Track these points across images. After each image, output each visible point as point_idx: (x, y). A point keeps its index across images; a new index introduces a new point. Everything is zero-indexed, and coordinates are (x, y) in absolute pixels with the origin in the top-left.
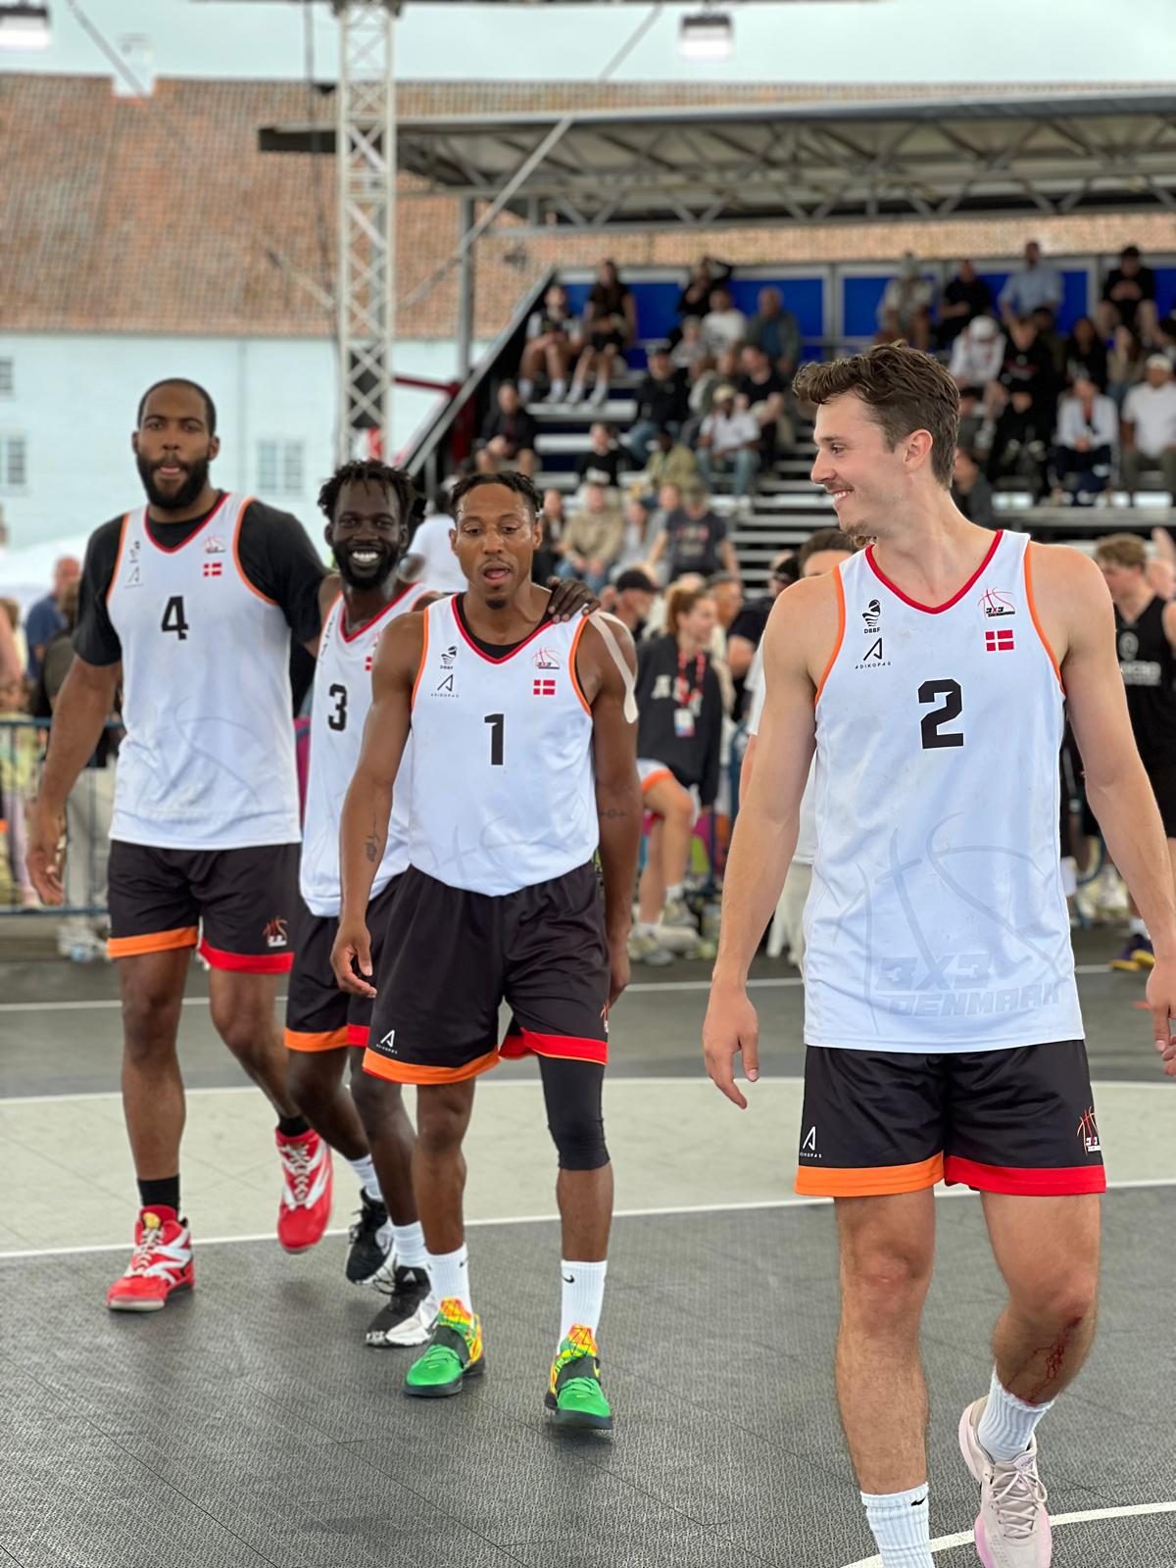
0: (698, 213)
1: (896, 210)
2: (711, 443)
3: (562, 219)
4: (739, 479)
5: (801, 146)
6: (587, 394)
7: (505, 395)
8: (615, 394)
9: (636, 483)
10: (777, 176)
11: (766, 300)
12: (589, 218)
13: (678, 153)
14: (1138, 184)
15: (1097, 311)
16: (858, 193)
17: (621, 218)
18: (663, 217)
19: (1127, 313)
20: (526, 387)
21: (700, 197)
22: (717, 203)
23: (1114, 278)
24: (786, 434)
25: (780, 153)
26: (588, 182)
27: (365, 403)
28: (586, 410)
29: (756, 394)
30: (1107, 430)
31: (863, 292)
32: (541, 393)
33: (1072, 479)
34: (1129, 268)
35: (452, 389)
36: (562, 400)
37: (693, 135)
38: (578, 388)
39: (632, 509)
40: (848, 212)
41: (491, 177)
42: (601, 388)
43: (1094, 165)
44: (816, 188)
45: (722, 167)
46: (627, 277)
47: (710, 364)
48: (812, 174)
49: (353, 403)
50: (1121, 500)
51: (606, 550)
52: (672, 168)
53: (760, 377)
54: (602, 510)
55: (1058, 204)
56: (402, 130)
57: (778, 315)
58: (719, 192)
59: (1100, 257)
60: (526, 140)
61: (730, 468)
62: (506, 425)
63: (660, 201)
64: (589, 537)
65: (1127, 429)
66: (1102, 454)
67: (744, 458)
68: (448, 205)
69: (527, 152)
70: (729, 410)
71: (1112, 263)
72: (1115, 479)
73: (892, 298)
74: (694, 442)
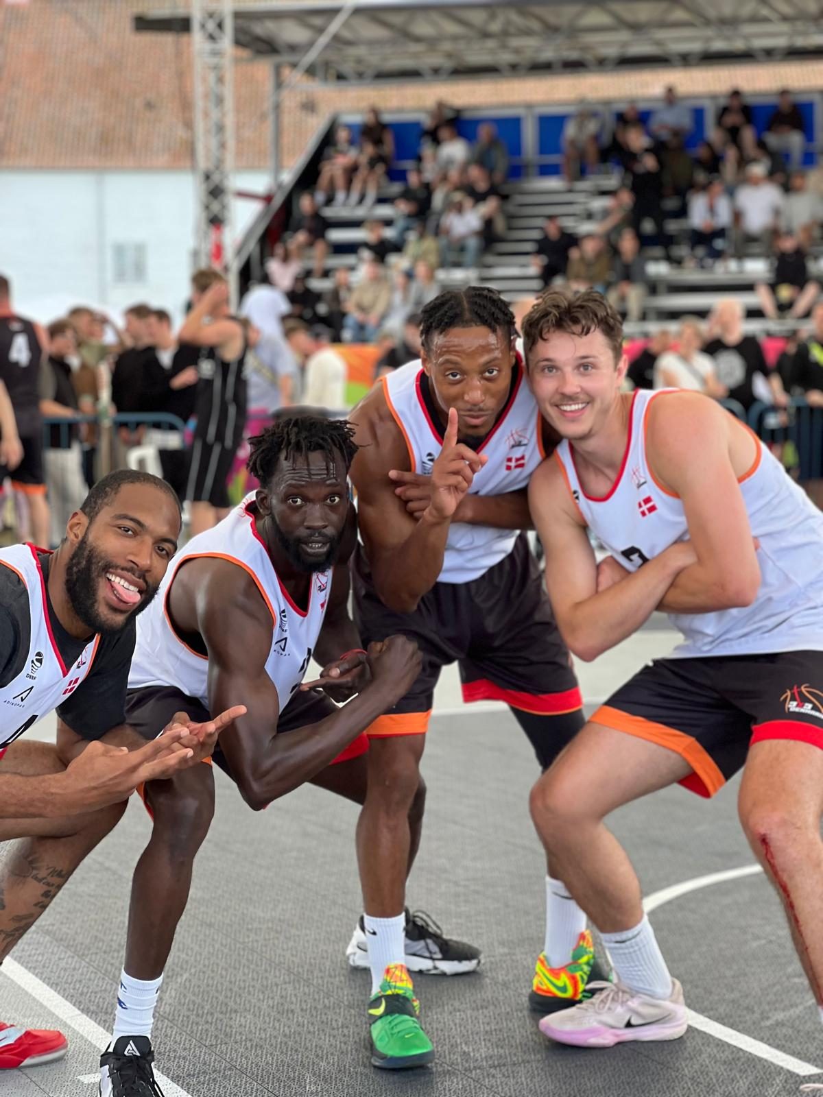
0: (436, 71)
1: (574, 66)
2: (448, 232)
3: (340, 77)
4: (469, 256)
5: (508, 22)
6: (361, 200)
7: (305, 204)
8: (381, 200)
9: (399, 262)
10: (491, 44)
11: (484, 132)
12: (360, 76)
13: (422, 27)
14: (739, 45)
15: (713, 134)
16: (548, 54)
17: (383, 76)
18: (410, 74)
19: (733, 134)
20: (320, 197)
21: (436, 60)
22: (448, 64)
23: (725, 111)
24: (500, 225)
25: (495, 27)
26: (361, 51)
27: (215, 207)
28: (360, 212)
29: (479, 198)
30: (724, 217)
31: (551, 125)
32: (330, 201)
33: (700, 251)
34: (735, 103)
35: (268, 199)
36: (345, 204)
37: (435, 16)
38: (355, 196)
39: (398, 279)
40: (540, 68)
41: (293, 48)
42: (371, 195)
43: (709, 32)
44: (517, 51)
45: (455, 38)
46: (387, 118)
47: (444, 178)
48: (515, 42)
49: (207, 207)
50: (733, 265)
51: (379, 308)
52: (418, 39)
53: (482, 186)
54: (377, 280)
55: (686, 60)
56: (238, 15)
57: (493, 142)
58: (449, 55)
59: (714, 97)
60: (317, 21)
61: (462, 249)
62: (307, 223)
63: (408, 63)
64: (367, 299)
65: (737, 216)
66: (720, 233)
67: (473, 243)
68: (263, 69)
69: (320, 31)
70: (459, 209)
71: (723, 102)
72: (731, 251)
73: (570, 130)
74: (438, 232)
